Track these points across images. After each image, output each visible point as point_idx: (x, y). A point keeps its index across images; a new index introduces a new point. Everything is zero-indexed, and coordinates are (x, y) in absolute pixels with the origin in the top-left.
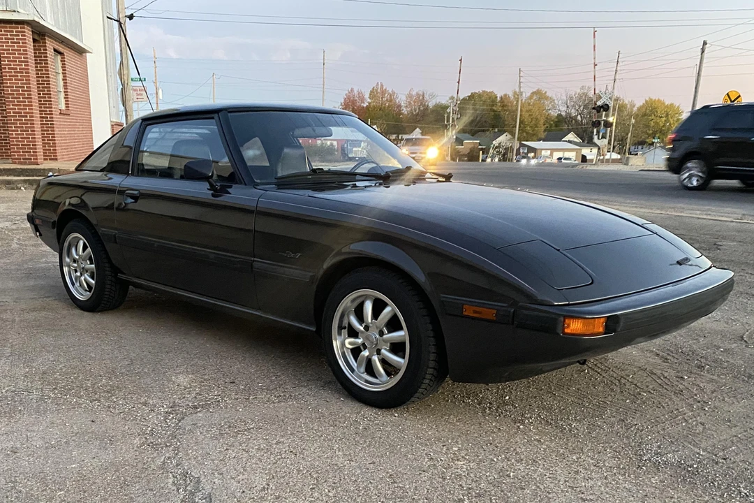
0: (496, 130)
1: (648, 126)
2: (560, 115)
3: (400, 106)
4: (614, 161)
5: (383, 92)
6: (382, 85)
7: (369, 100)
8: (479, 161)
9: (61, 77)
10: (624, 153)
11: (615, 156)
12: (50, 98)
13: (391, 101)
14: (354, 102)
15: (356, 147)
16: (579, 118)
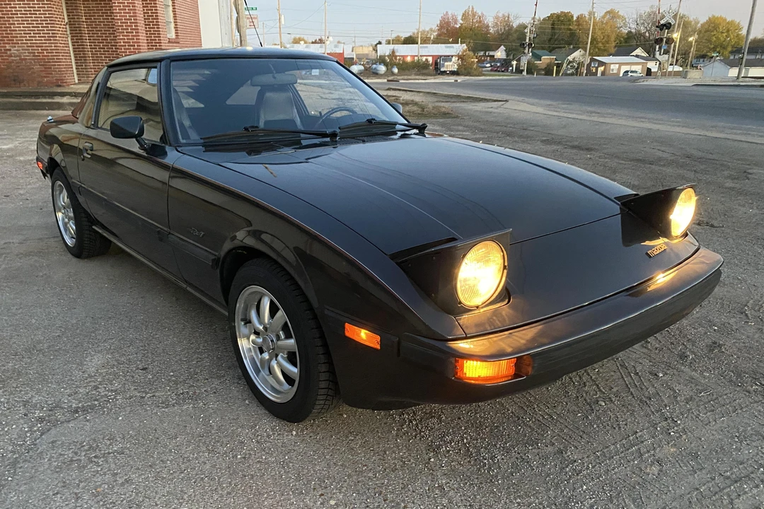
0: (572, 47)
1: (709, 41)
2: (630, 32)
3: (488, 26)
4: (677, 74)
5: (474, 15)
6: (473, 8)
7: (461, 22)
8: (553, 75)
9: (171, 8)
10: (687, 66)
11: (678, 68)
12: (159, 28)
13: (480, 22)
14: (448, 23)
15: (447, 62)
16: (647, 34)
